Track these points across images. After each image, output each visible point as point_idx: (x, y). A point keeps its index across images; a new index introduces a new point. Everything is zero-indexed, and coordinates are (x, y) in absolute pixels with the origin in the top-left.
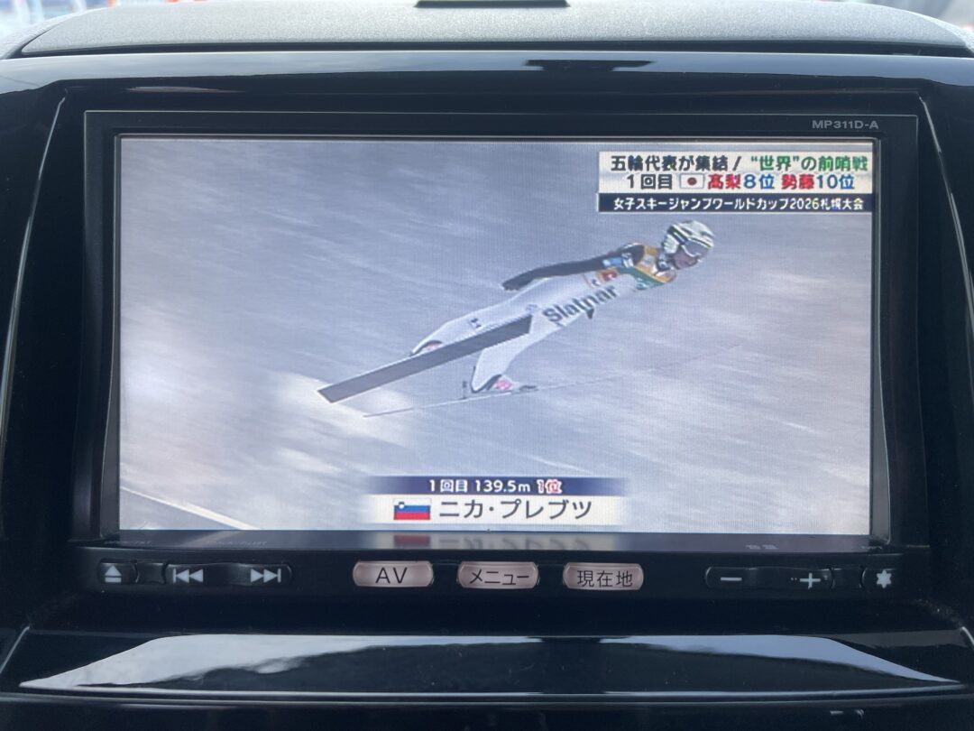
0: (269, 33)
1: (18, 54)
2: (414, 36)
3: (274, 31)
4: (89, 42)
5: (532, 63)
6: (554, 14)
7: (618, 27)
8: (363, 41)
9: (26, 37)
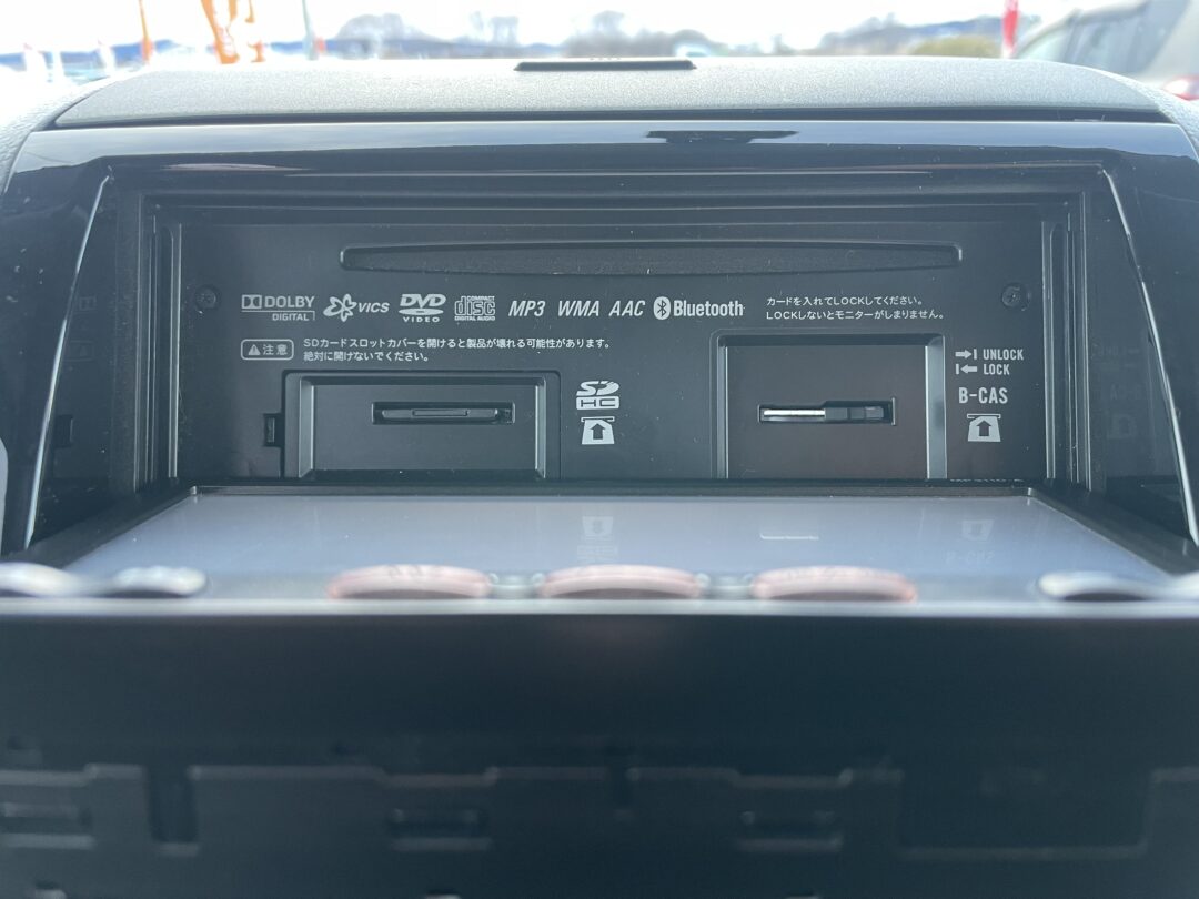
0: (346, 103)
1: (51, 125)
2: (514, 105)
3: (353, 100)
4: (136, 113)
5: (653, 134)
6: (677, 78)
7: (752, 92)
8: (456, 110)
9: (60, 105)
